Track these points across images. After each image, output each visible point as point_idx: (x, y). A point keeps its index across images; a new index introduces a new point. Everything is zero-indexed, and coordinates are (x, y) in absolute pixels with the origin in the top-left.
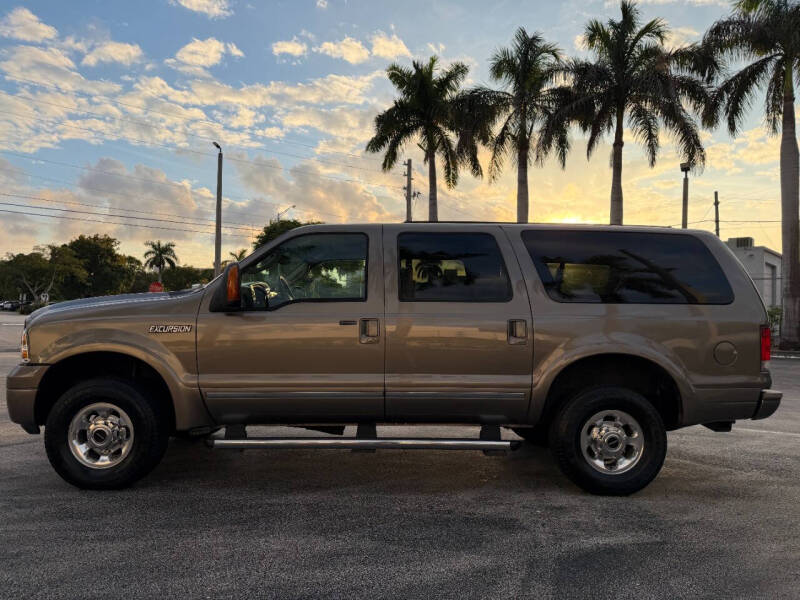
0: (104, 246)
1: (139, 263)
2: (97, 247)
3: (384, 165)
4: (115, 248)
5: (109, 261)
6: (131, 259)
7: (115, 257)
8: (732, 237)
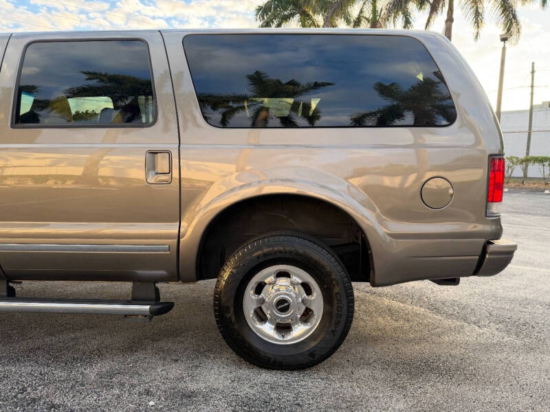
8: (545, 101)
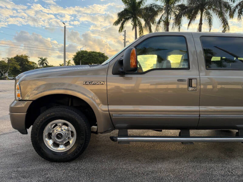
0: (24, 58)
1: (36, 64)
2: (22, 59)
3: (119, 31)
4: (28, 59)
5: (27, 63)
6: (33, 63)
7: (28, 62)
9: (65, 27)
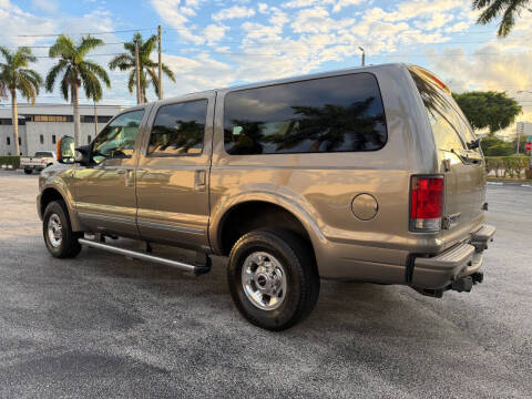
9: (363, 56)
